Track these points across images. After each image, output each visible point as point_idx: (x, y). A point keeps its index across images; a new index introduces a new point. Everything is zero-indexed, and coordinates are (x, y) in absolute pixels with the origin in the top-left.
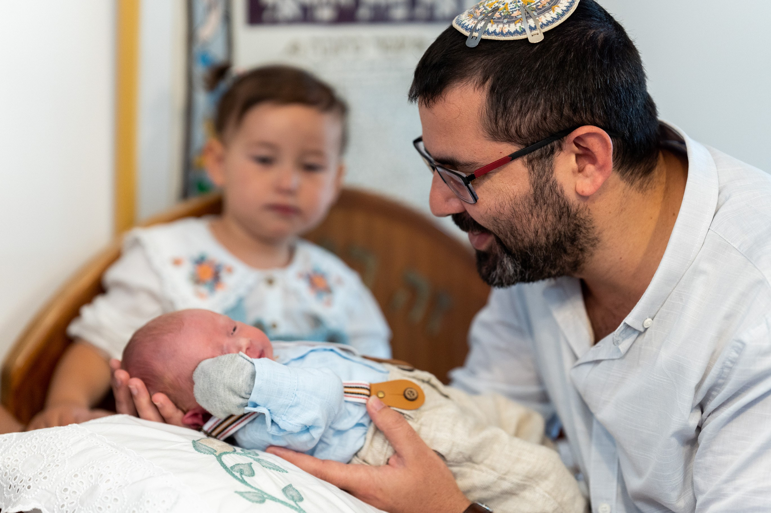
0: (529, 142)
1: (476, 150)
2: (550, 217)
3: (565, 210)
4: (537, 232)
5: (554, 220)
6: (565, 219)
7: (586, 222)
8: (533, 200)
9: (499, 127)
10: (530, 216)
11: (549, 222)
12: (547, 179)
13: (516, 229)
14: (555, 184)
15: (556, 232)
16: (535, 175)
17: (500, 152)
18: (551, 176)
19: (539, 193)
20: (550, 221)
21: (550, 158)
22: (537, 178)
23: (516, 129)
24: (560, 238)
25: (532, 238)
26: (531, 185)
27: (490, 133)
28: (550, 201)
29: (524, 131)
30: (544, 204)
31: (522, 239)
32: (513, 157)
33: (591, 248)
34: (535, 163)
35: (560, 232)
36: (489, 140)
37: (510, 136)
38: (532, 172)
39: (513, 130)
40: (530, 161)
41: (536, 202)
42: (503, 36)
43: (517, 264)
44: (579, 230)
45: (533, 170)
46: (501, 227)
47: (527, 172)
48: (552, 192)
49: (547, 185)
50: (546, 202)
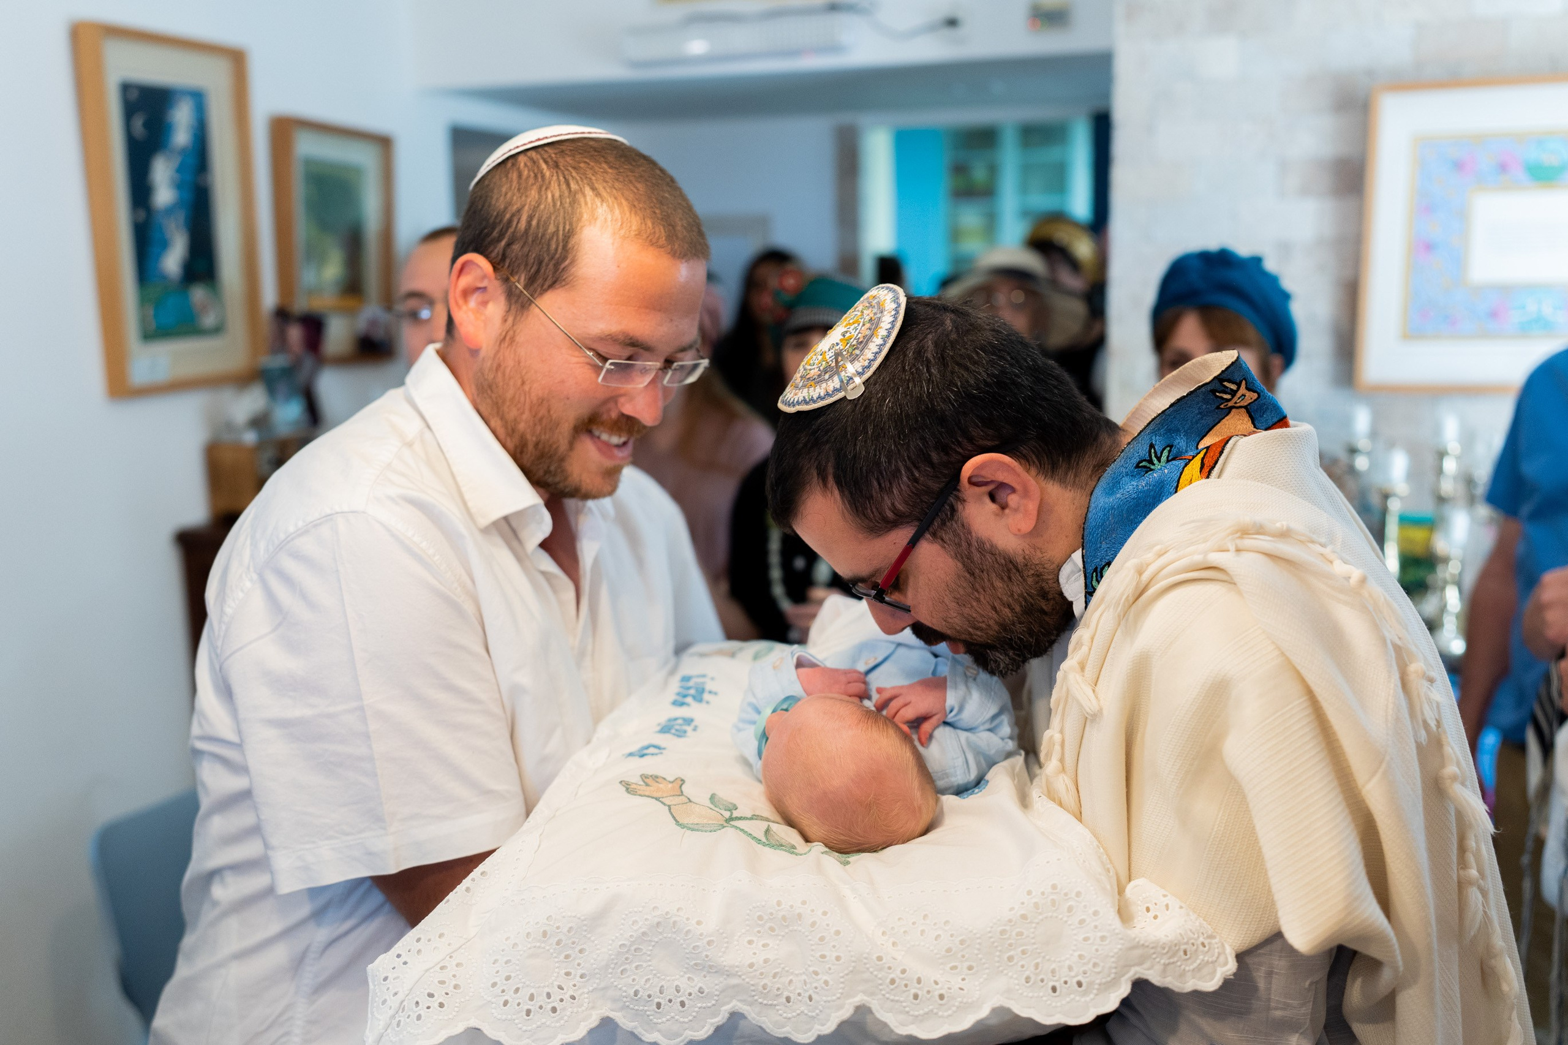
0: (920, 516)
6: (1016, 577)
8: (968, 576)
9: (871, 519)
13: (973, 620)
14: (981, 543)
16: (950, 546)
17: (893, 543)
18: (970, 537)
19: (969, 563)
20: (1001, 588)
21: (956, 518)
22: (955, 548)
23: (892, 509)
25: (994, 616)
26: (955, 560)
27: (869, 531)
28: (987, 566)
29: (901, 507)
31: (988, 626)
32: (913, 543)
34: (942, 533)
36: (873, 539)
37: (891, 522)
38: (945, 545)
39: (890, 514)
40: (936, 535)
41: (972, 574)
45: (945, 542)
46: (958, 628)
47: (939, 547)
48: (982, 554)
49: (973, 550)
50: (984, 569)
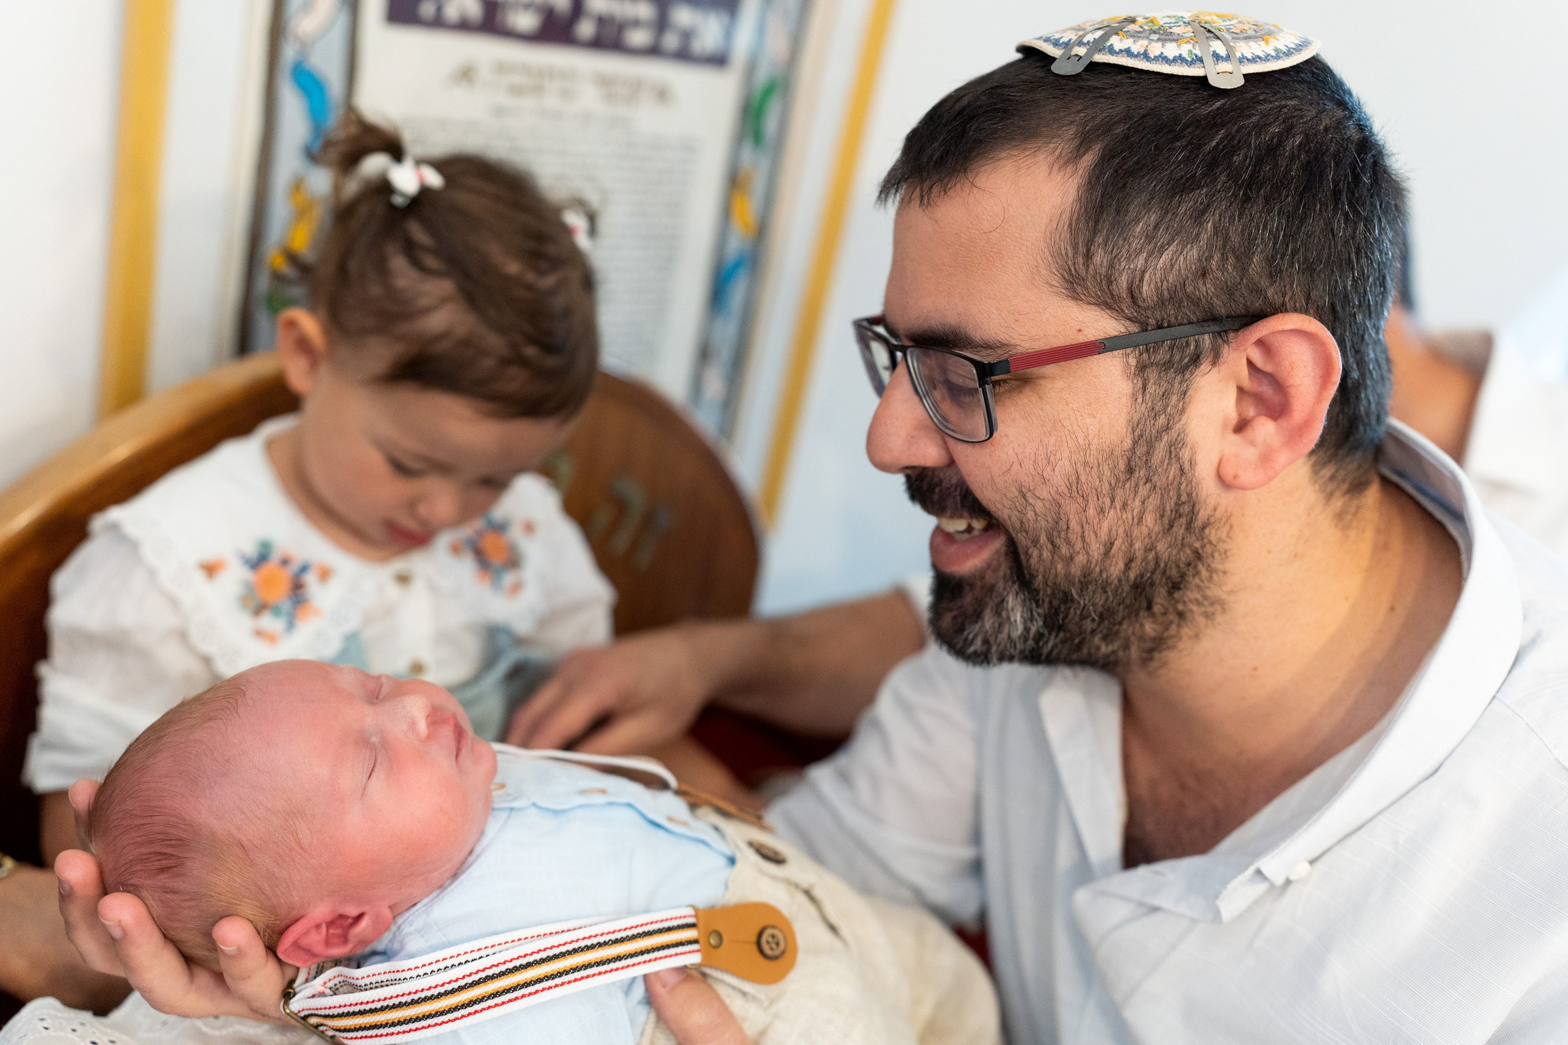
0: (1152, 321)
1: (1020, 315)
2: (1149, 519)
3: (1186, 509)
4: (1112, 544)
5: (1157, 529)
7: (1216, 554)
9: (1092, 266)
10: (1108, 501)
11: (1144, 528)
12: (1168, 424)
13: (1065, 527)
15: (1151, 556)
16: (1144, 405)
17: (1078, 328)
18: (1176, 419)
19: (1141, 450)
20: (1147, 526)
21: (1187, 374)
22: (1146, 413)
23: (1132, 282)
24: (1153, 573)
25: (1096, 555)
26: (1130, 429)
27: (1064, 278)
28: (1159, 480)
29: (1147, 290)
31: (1071, 556)
32: (1105, 347)
33: (1201, 620)
34: (1152, 374)
35: (1157, 559)
36: (1058, 294)
37: (1112, 295)
38: (1141, 396)
39: (1123, 281)
40: (1142, 368)
41: (1130, 470)
42: (1148, 61)
43: (1035, 614)
44: (1196, 567)
45: (1144, 391)
46: (1030, 515)
48: (1170, 458)
49: (1165, 438)
50: (1151, 480)
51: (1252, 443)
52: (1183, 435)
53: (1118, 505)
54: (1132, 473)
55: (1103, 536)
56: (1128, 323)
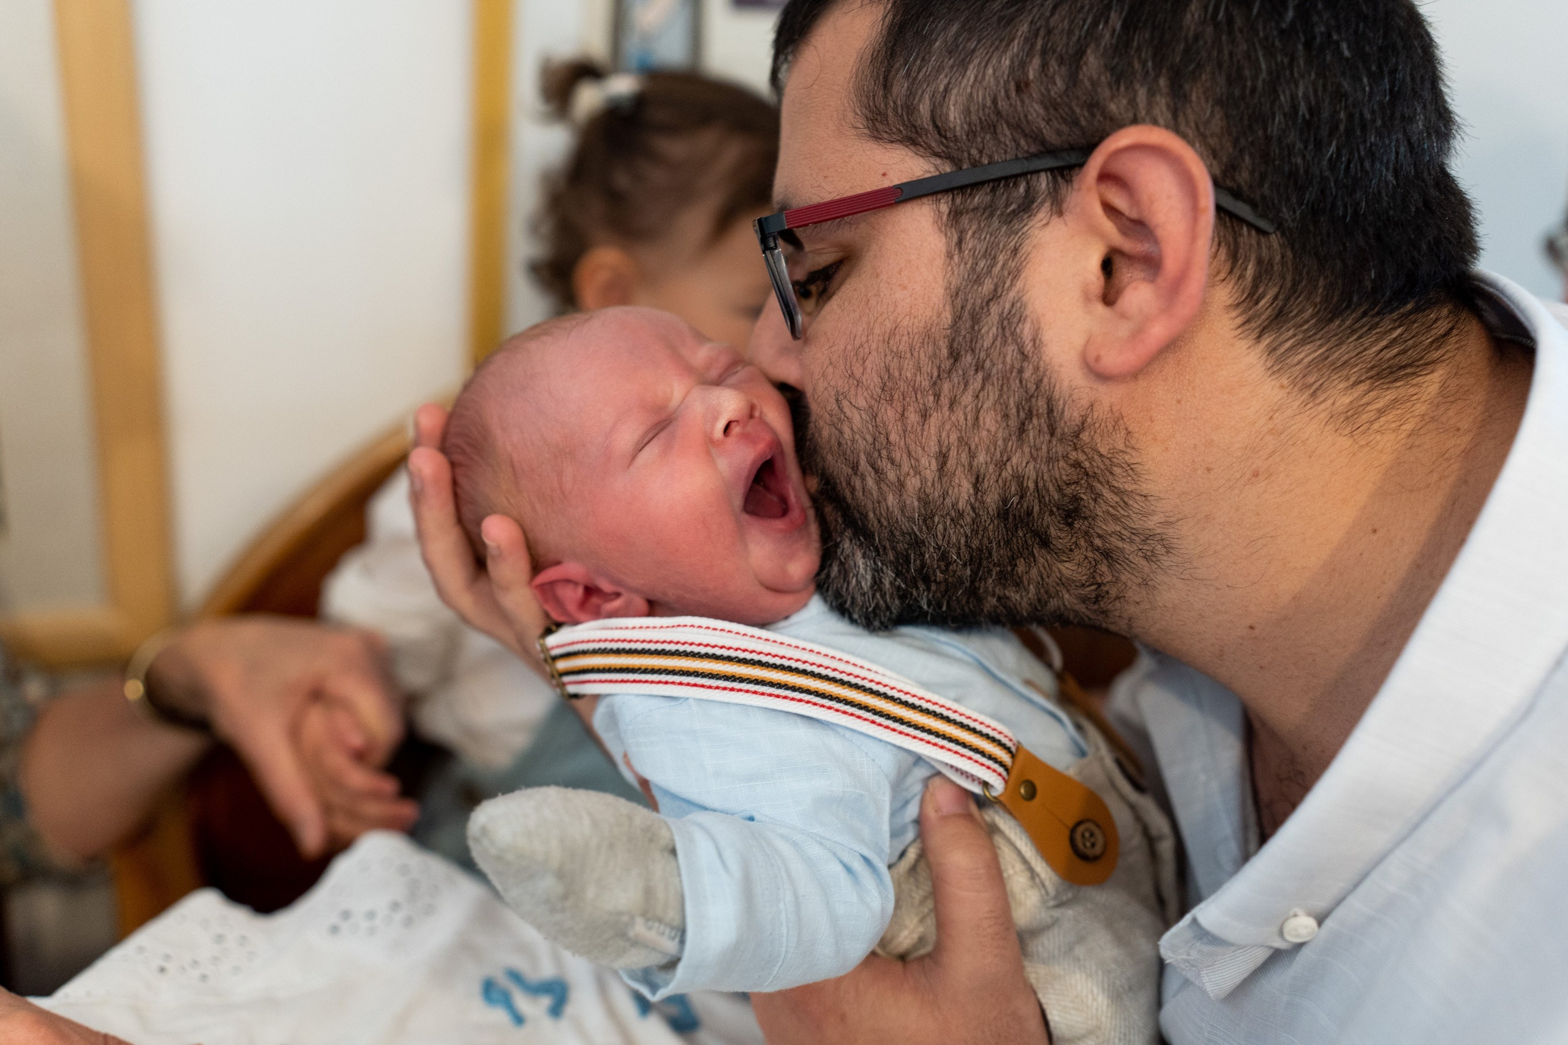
2: (990, 420)
3: (1040, 405)
5: (1003, 433)
8: (945, 352)
9: (891, 97)
10: (931, 400)
12: (995, 290)
15: (1007, 473)
16: (962, 263)
17: (881, 171)
18: (1007, 285)
19: (966, 324)
20: (987, 430)
21: (1017, 224)
22: (965, 275)
23: (935, 105)
25: (929, 474)
26: (948, 298)
27: (866, 117)
28: (993, 365)
29: (954, 115)
30: (977, 370)
31: (900, 481)
34: (971, 225)
35: (1020, 480)
36: (861, 136)
37: (914, 128)
38: (956, 253)
39: (924, 109)
40: (956, 215)
41: (955, 356)
43: (880, 563)
44: (1090, 487)
45: (960, 247)
47: (944, 250)
48: (1005, 336)
49: (994, 309)
50: (983, 367)
51: (1123, 316)
52: (1019, 305)
53: (945, 401)
54: (956, 360)
55: (934, 448)
56: (938, 161)
